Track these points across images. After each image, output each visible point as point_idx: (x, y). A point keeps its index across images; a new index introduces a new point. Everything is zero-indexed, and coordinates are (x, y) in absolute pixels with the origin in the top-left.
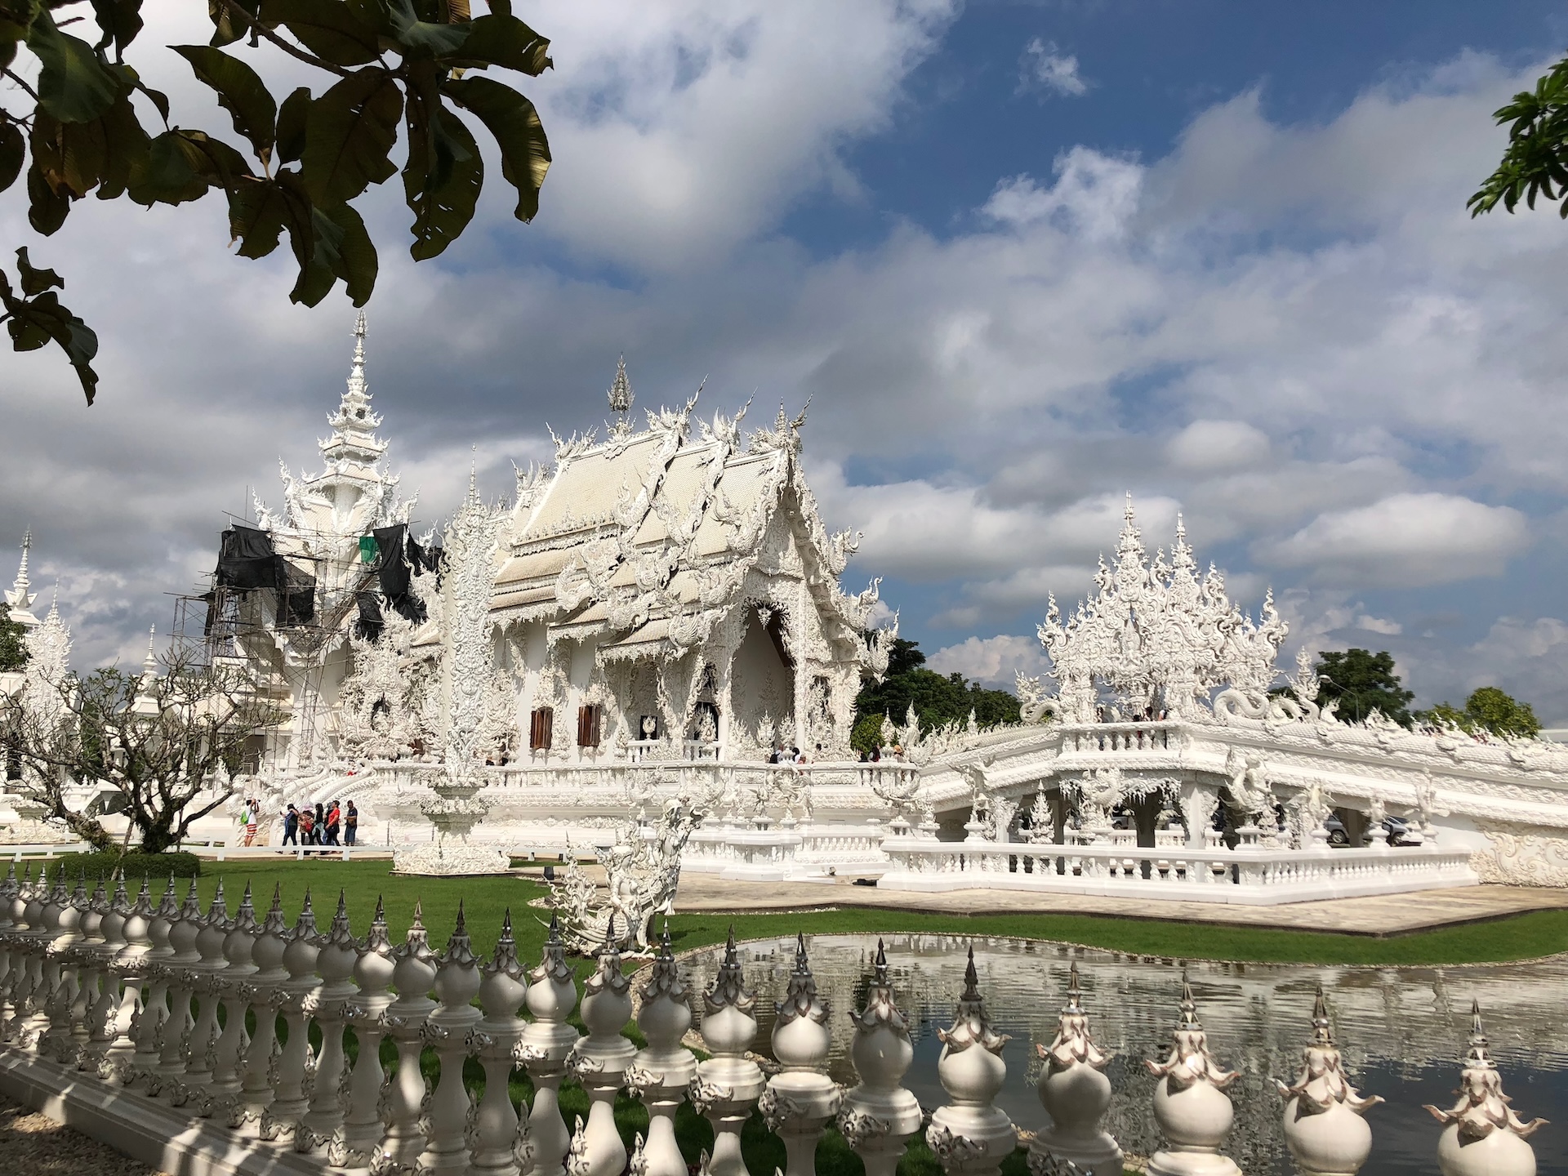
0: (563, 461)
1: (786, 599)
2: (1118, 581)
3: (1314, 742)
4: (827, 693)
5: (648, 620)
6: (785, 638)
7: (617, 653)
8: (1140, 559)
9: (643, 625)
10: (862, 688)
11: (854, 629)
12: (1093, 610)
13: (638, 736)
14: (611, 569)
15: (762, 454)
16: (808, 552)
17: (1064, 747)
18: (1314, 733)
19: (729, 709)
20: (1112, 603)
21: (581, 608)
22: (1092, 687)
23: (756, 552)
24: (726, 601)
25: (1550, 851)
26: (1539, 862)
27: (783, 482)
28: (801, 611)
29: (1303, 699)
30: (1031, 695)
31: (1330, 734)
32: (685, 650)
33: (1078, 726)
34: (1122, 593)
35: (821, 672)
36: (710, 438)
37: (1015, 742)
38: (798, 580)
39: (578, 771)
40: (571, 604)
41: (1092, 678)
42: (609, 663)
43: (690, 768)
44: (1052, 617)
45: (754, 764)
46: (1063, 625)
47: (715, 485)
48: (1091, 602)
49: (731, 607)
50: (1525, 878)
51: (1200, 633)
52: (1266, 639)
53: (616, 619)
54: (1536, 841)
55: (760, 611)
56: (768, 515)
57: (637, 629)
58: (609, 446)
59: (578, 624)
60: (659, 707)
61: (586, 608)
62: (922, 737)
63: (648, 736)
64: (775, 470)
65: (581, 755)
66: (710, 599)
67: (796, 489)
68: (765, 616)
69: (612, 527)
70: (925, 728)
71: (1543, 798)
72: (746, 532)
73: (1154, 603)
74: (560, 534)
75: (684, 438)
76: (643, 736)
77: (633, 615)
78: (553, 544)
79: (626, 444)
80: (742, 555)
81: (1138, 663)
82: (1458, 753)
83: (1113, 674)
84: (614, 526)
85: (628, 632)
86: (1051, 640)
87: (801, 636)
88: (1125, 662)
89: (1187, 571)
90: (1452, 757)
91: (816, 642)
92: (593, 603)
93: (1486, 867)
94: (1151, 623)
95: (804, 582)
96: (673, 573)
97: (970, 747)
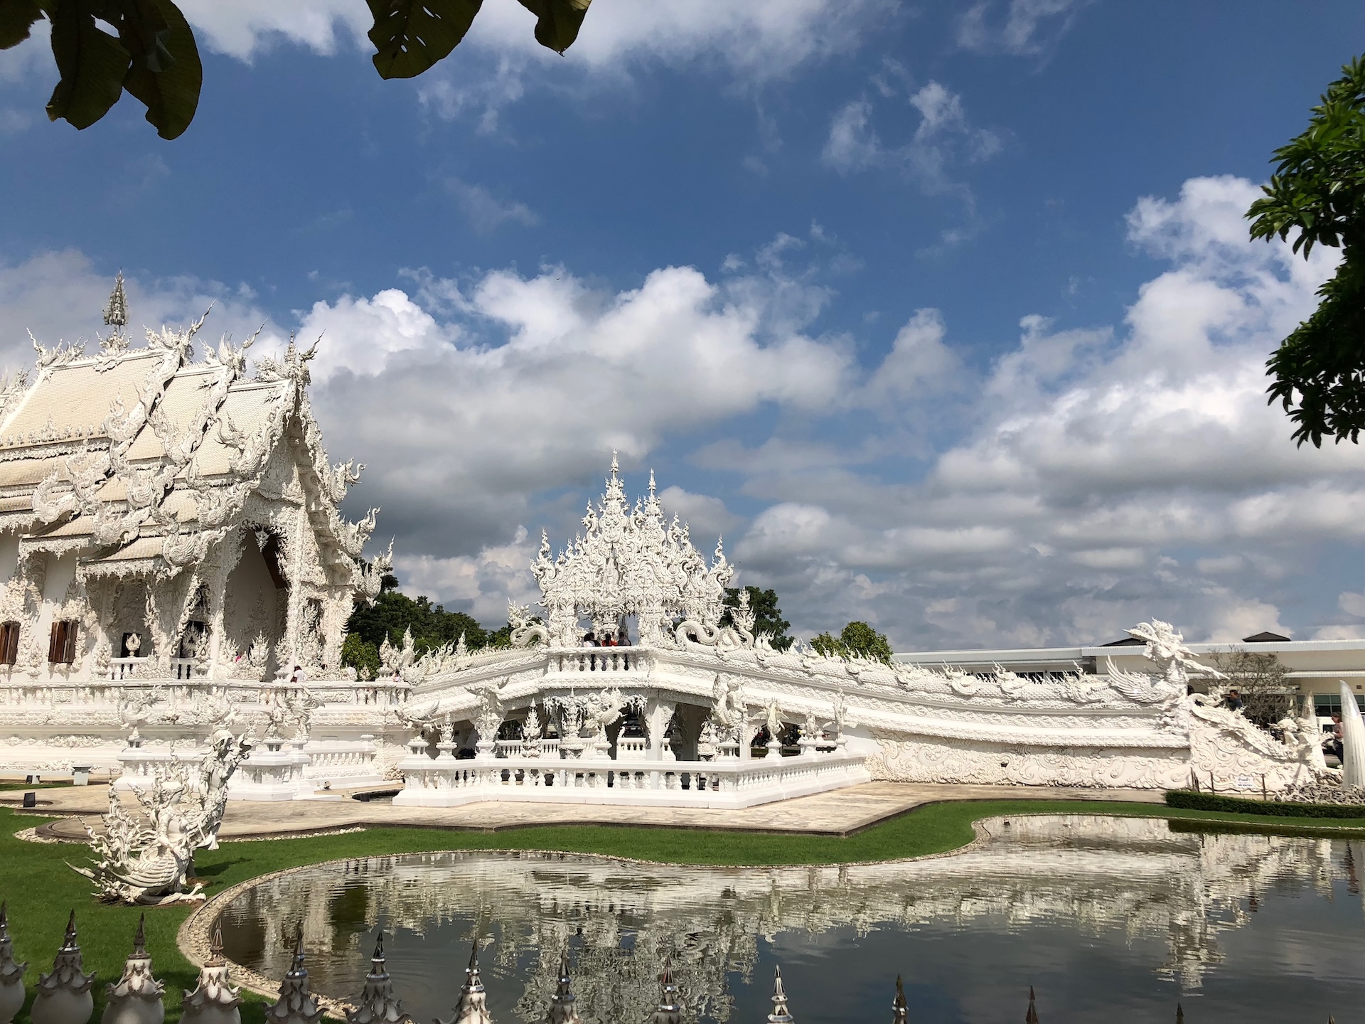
0: (45, 369)
1: (285, 523)
2: (603, 524)
3: (755, 666)
4: (320, 614)
5: (138, 537)
6: (282, 561)
7: (100, 569)
8: (622, 507)
9: (132, 541)
10: (354, 611)
11: (351, 555)
12: (580, 548)
13: (119, 653)
14: (97, 483)
15: (269, 382)
16: (310, 482)
17: (549, 668)
18: (755, 659)
19: (221, 629)
20: (596, 544)
21: (62, 521)
22: (575, 616)
23: (258, 476)
24: (224, 523)
25: (922, 753)
26: (914, 763)
27: (289, 411)
28: (298, 534)
29: (742, 630)
30: (521, 621)
31: (767, 660)
32: (180, 569)
33: (562, 649)
34: (605, 535)
35: (315, 595)
36: (215, 362)
37: (504, 663)
38: (297, 506)
39: (49, 688)
40: (51, 515)
41: (575, 607)
42: (92, 579)
43: (180, 687)
44: (543, 553)
45: (249, 683)
46: (553, 560)
47: (217, 408)
48: (579, 541)
49: (230, 529)
50: (906, 776)
51: (668, 572)
52: (715, 579)
53: (103, 534)
54: (913, 746)
55: (257, 534)
56: (273, 441)
57: (126, 546)
58: (101, 359)
59: (57, 538)
60: (146, 624)
61: (67, 522)
62: (417, 659)
63: (132, 653)
64: (282, 399)
65: (52, 672)
66: (209, 520)
67: (302, 419)
68: (262, 539)
69: (103, 441)
70: (421, 650)
71: (918, 713)
72: (250, 456)
73: (632, 545)
74: (38, 443)
75: (185, 359)
76: (125, 653)
77: (122, 531)
78: (28, 453)
79: (121, 359)
80: (244, 478)
81: (616, 595)
82: (861, 677)
83: (594, 604)
84: (102, 440)
85: (116, 548)
86: (542, 573)
87: (297, 559)
88: (605, 594)
89: (656, 519)
90: (856, 679)
91: (311, 566)
92: (76, 517)
93: (876, 768)
94: (629, 561)
95: (303, 508)
96: (168, 492)
97: (463, 667)
